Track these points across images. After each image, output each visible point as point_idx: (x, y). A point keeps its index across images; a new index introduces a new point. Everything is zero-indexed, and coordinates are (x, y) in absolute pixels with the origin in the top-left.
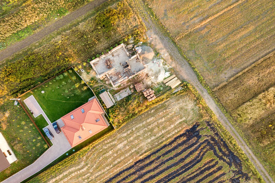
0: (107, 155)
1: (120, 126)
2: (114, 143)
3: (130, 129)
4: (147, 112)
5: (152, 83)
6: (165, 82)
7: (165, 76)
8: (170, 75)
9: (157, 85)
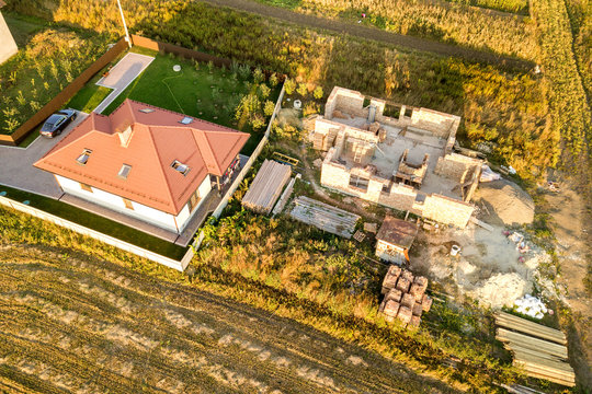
0: (52, 313)
1: (204, 280)
2: (120, 303)
4: (334, 343)
5: (448, 280)
6: (502, 319)
7: (518, 303)
8: (540, 317)
9: (461, 300)
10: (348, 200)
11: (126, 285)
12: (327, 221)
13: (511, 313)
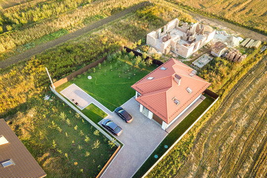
0: (230, 140)
2: (228, 120)
3: (239, 98)
4: (247, 75)
7: (239, 41)
8: (243, 39)
10: (194, 56)
11: (219, 117)
12: (205, 60)
13: (241, 43)
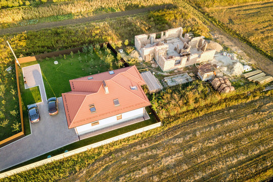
2: (154, 152)
3: (189, 133)
5: (224, 75)
6: (246, 76)
7: (244, 69)
8: (251, 69)
9: (233, 78)
10: (176, 71)
11: (148, 145)
12: (181, 80)
13: (245, 73)
